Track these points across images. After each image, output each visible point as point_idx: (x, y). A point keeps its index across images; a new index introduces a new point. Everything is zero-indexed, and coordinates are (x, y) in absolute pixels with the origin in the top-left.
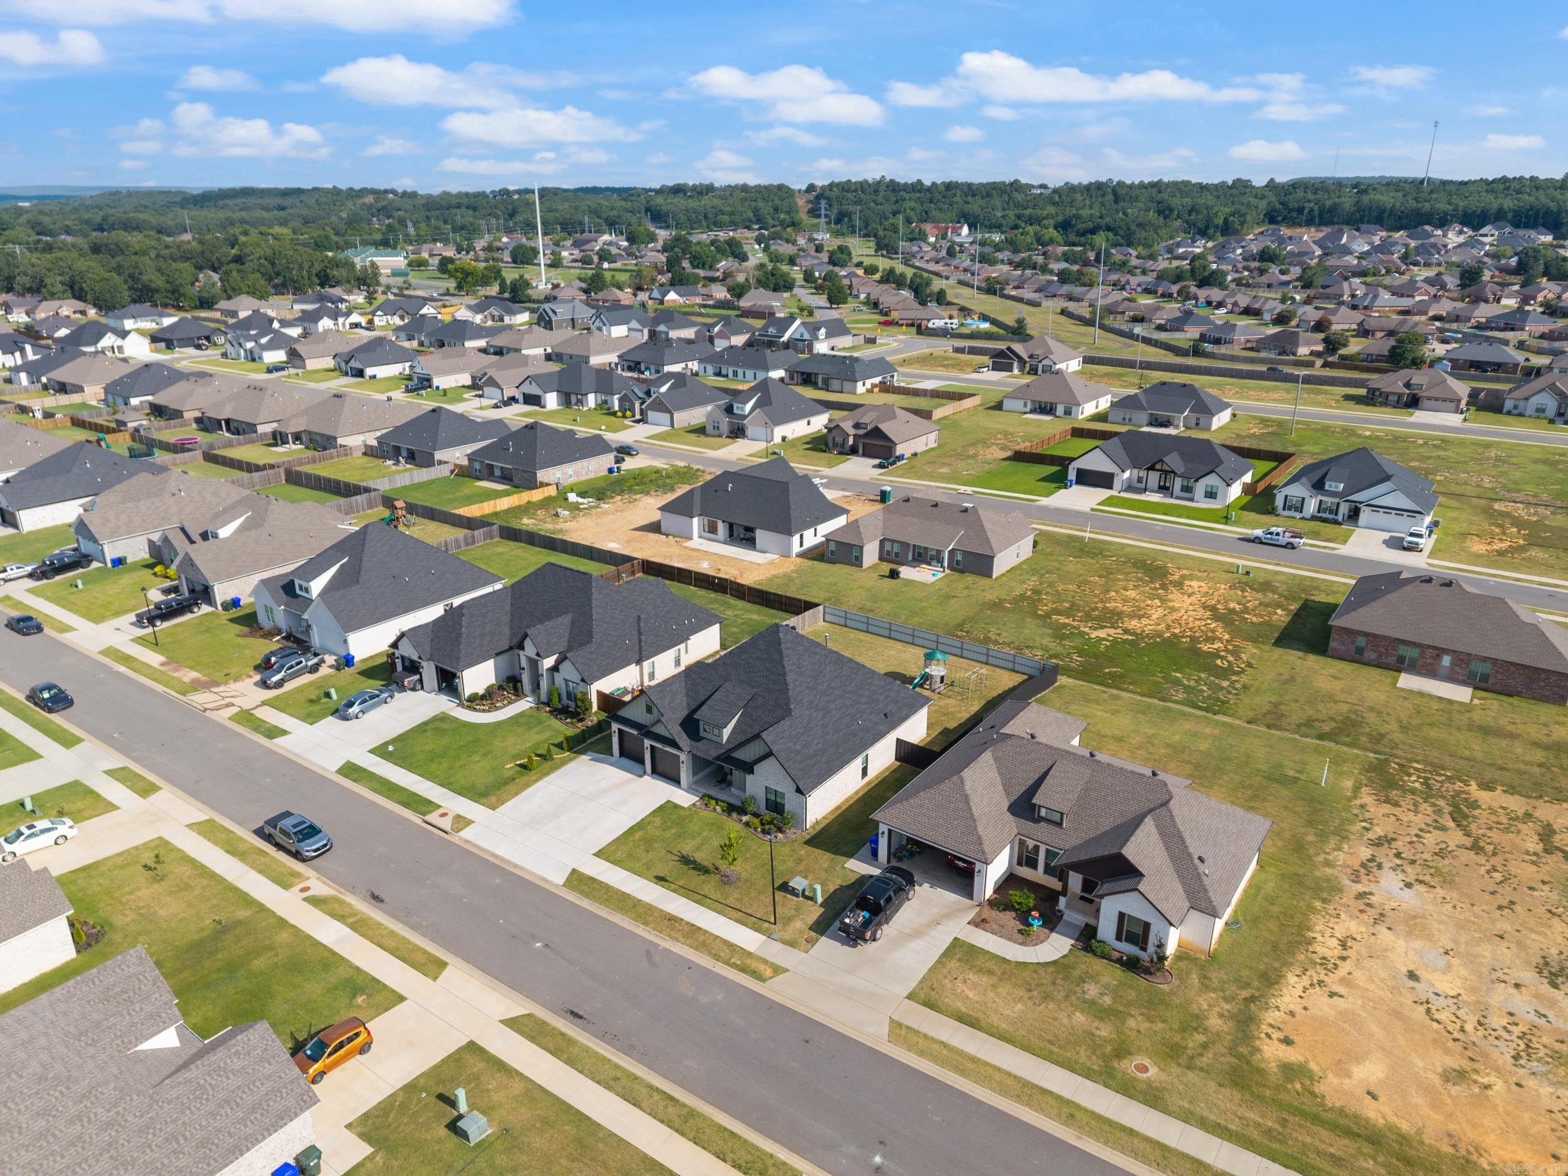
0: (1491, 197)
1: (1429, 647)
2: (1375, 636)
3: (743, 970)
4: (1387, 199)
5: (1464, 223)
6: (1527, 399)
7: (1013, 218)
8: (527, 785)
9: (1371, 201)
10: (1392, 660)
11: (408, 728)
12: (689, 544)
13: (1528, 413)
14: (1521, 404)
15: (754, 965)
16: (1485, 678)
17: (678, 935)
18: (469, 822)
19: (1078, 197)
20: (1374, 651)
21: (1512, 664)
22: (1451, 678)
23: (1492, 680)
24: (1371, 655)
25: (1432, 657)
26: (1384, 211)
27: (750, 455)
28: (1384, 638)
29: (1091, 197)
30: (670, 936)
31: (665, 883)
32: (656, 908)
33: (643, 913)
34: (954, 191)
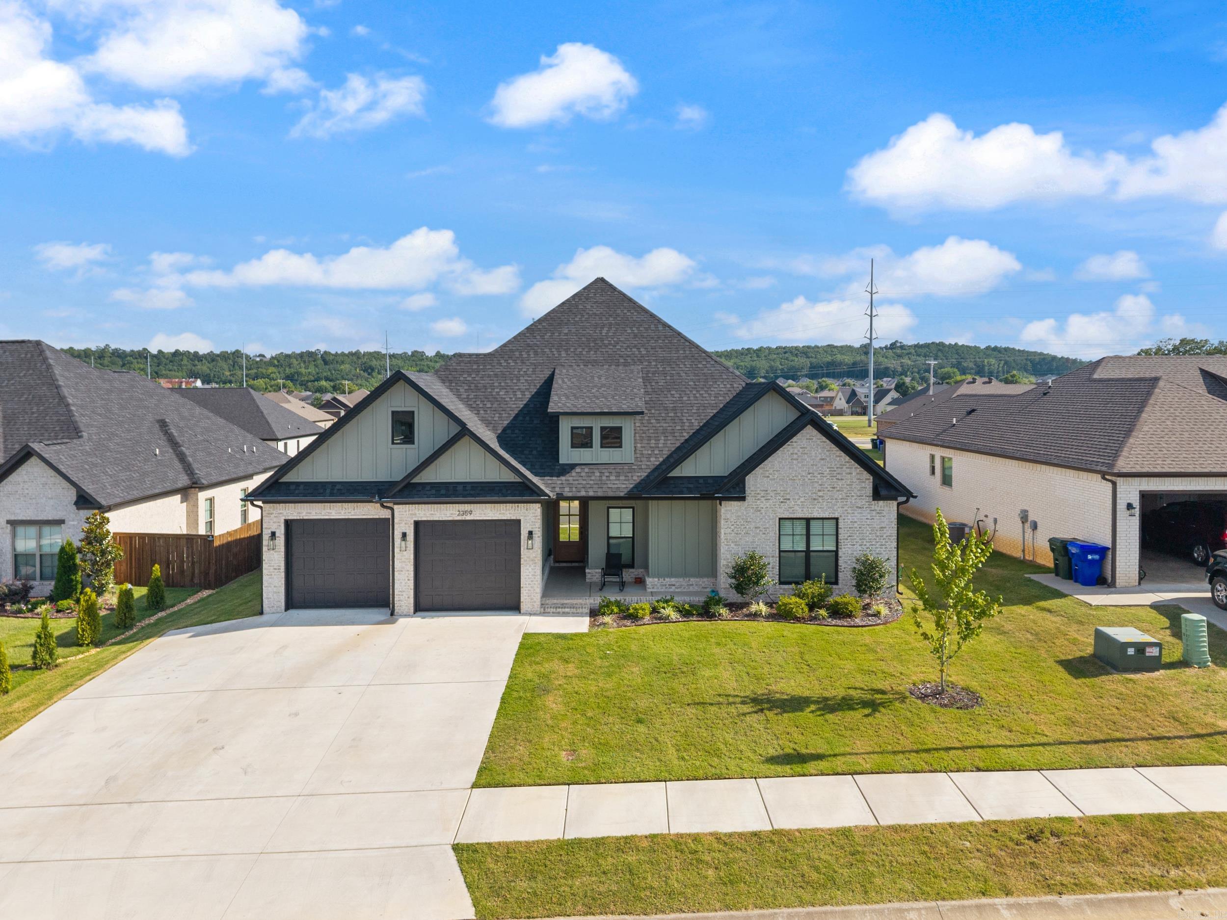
31: (823, 765)
32: (930, 829)
33: (921, 859)
34: (181, 357)
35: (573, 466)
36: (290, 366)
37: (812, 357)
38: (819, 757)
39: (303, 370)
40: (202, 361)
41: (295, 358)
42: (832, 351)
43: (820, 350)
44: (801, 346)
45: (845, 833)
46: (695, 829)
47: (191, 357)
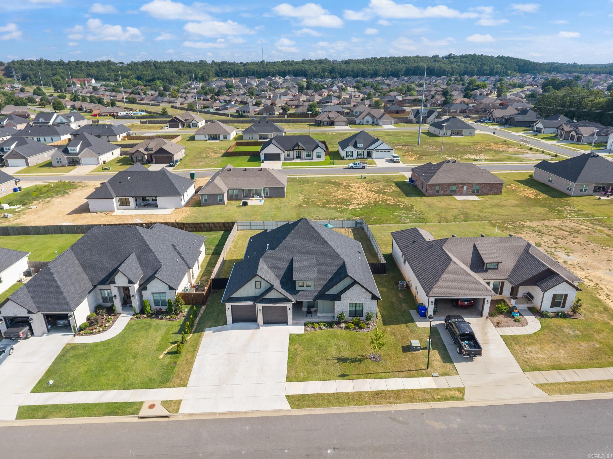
0: (284, 67)
1: (460, 184)
2: (442, 184)
3: (446, 399)
4: (255, 68)
5: (280, 75)
6: (363, 119)
7: (113, 76)
8: (190, 364)
9: (250, 68)
10: (448, 192)
11: (50, 364)
12: (114, 214)
13: (364, 123)
14: (362, 120)
15: (448, 393)
16: (478, 191)
17: (392, 400)
18: (178, 403)
19: (140, 67)
20: (442, 190)
21: (485, 184)
22: (467, 194)
23: (480, 191)
24: (441, 192)
25: (461, 188)
26: (254, 72)
27: (91, 172)
28: (445, 184)
29: (145, 67)
30: (389, 403)
31: (348, 377)
32: (361, 392)
33: (358, 398)
34: (81, 65)
35: (299, 291)
36: (138, 69)
37: (407, 64)
38: (347, 375)
39: (145, 73)
40: (92, 67)
41: (140, 65)
42: (417, 60)
43: (412, 60)
44: (402, 56)
45: (348, 393)
46: (324, 393)
47: (86, 64)
